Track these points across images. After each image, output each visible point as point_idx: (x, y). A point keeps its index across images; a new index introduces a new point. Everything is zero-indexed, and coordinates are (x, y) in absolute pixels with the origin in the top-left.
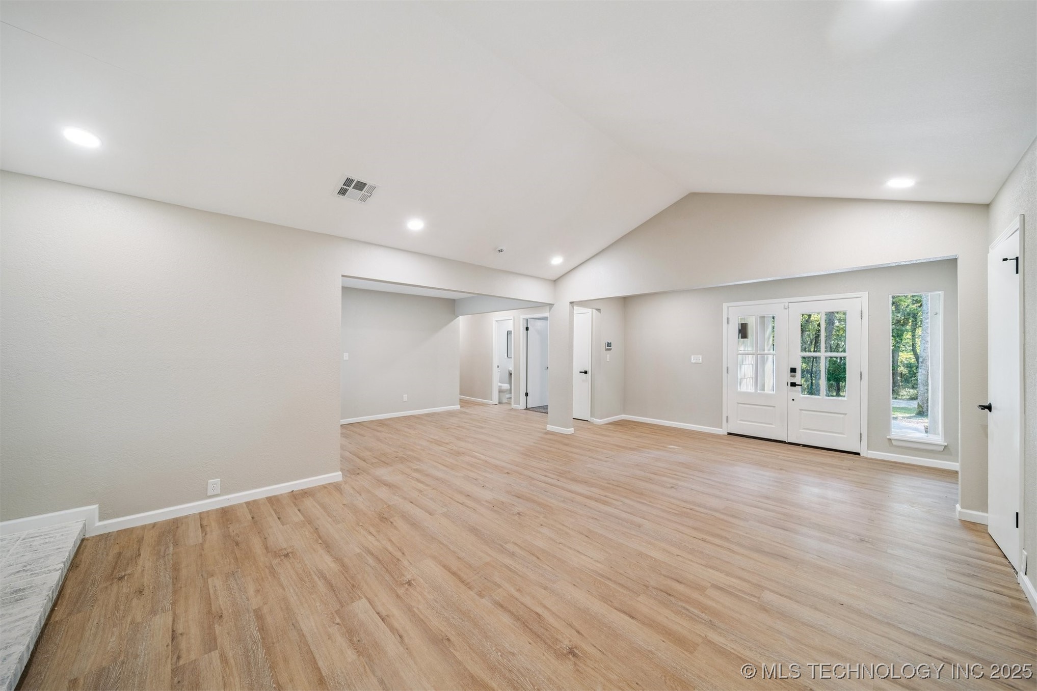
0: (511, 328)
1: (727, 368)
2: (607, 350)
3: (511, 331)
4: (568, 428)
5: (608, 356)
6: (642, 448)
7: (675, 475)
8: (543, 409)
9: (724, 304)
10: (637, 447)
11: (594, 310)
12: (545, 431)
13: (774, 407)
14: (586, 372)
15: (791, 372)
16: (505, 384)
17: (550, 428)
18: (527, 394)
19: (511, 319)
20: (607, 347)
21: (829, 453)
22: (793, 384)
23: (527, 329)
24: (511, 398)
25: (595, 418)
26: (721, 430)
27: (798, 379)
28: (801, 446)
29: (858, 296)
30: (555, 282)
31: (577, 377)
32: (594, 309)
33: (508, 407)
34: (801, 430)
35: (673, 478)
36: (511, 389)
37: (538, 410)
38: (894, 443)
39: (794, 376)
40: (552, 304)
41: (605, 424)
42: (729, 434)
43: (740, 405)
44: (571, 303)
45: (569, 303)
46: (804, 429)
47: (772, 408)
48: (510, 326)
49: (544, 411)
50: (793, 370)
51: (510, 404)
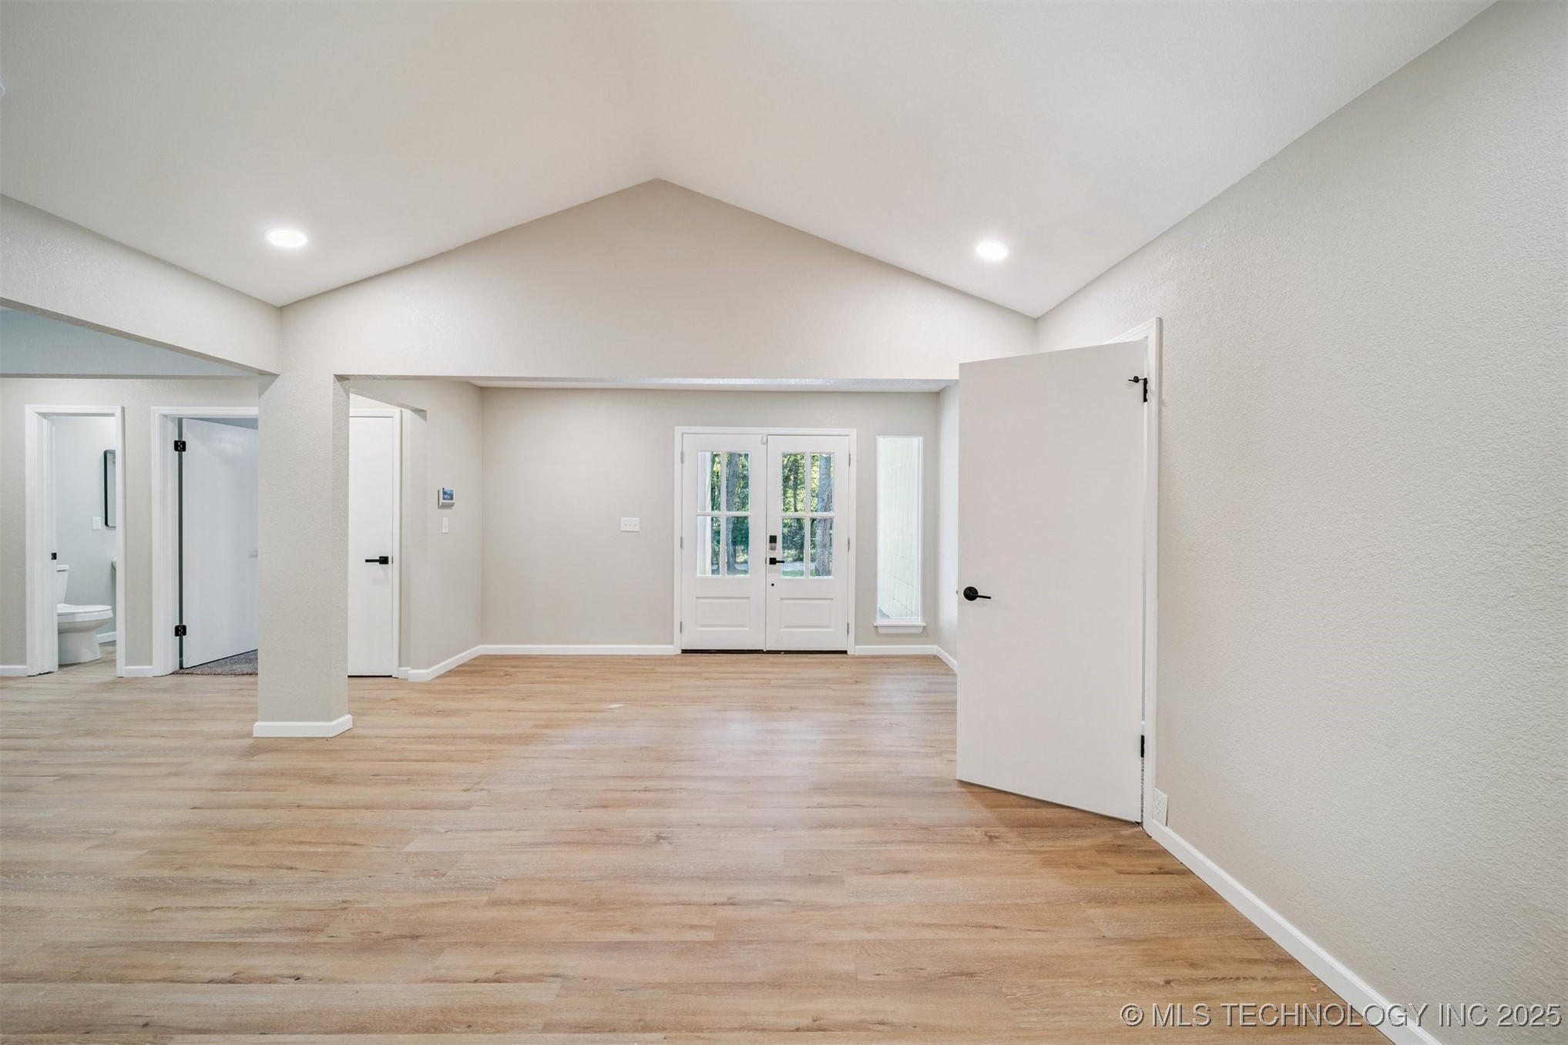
0: (115, 444)
1: (682, 538)
2: (444, 506)
3: (113, 453)
4: (331, 720)
5: (445, 519)
6: (546, 726)
7: (647, 790)
8: (243, 664)
9: (676, 427)
10: (536, 726)
11: (407, 413)
12: (247, 742)
13: (748, 598)
14: (384, 560)
15: (771, 542)
16: (94, 603)
17: (264, 728)
18: (180, 631)
19: (113, 415)
20: (442, 501)
21: (816, 658)
22: (773, 561)
23: (180, 446)
24: (113, 643)
25: (413, 668)
26: (671, 646)
27: (778, 554)
28: (782, 655)
29: (843, 433)
30: (283, 311)
31: (361, 576)
32: (406, 407)
33: (102, 675)
34: (782, 630)
35: (644, 804)
36: (114, 619)
37: (227, 669)
38: (881, 631)
39: (773, 549)
40: (275, 375)
41: (439, 677)
42: (684, 651)
43: (701, 600)
44: (340, 378)
45: (332, 378)
46: (786, 627)
47: (744, 600)
48: (109, 434)
49: (246, 668)
50: (773, 539)
51: (109, 662)
